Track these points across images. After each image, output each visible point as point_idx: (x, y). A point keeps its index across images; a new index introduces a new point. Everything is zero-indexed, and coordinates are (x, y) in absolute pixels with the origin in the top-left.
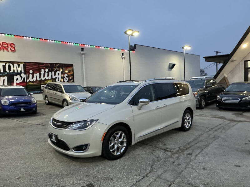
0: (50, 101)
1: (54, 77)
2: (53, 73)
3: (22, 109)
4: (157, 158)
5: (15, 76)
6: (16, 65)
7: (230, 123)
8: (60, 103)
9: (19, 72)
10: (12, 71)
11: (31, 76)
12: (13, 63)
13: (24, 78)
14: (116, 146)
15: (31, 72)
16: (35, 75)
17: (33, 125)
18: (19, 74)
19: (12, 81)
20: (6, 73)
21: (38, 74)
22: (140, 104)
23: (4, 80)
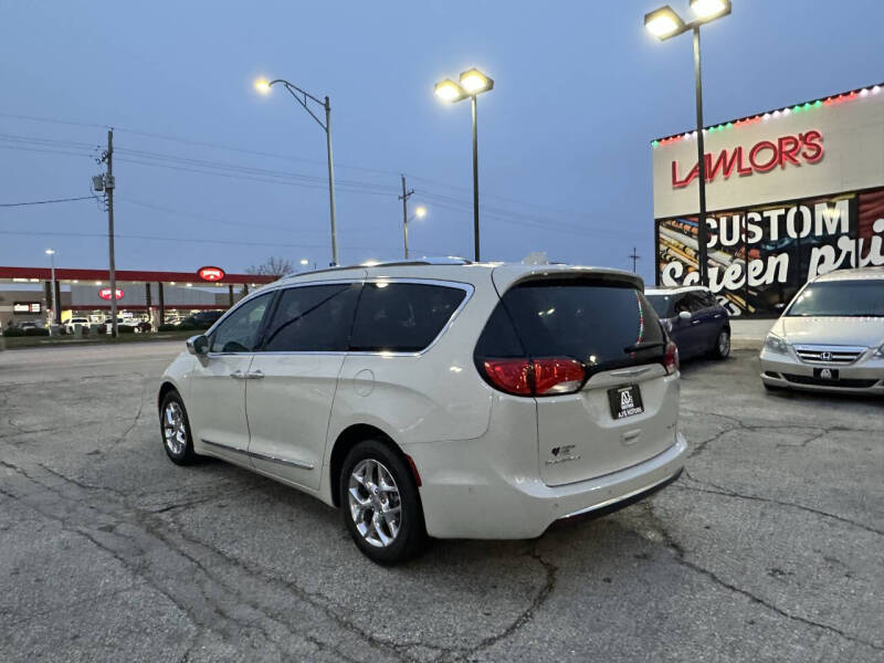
5: (815, 250)
9: (832, 230)
10: (804, 234)
13: (849, 254)
15: (879, 225)
18: (830, 240)
19: (803, 266)
20: (787, 242)
23: (778, 265)
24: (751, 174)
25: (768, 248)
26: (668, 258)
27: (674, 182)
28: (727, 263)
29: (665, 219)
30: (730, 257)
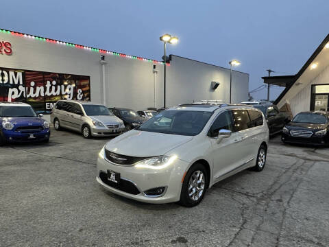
0: (62, 125)
1: (63, 93)
2: (63, 86)
3: (32, 136)
4: (243, 204)
5: (10, 89)
7: (305, 162)
8: (79, 129)
9: (16, 82)
10: (6, 82)
11: (32, 89)
12: (8, 70)
13: (23, 92)
14: (194, 190)
15: (33, 84)
16: (38, 89)
17: (52, 159)
18: (17, 86)
21: (42, 88)
22: (220, 136)
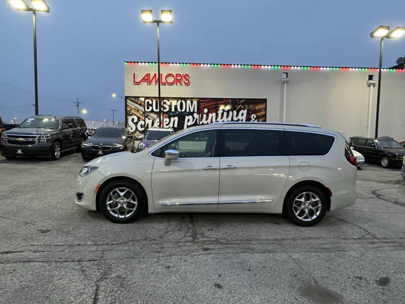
1: (235, 119)
2: (235, 112)
5: (186, 117)
6: (189, 102)
9: (192, 111)
10: (183, 110)
11: (205, 116)
12: (185, 99)
13: (197, 119)
15: (206, 111)
16: (210, 115)
18: (191, 114)
19: (183, 122)
20: (177, 113)
21: (214, 114)
23: (174, 121)
24: (165, 85)
25: (171, 114)
26: (131, 113)
27: (134, 82)
28: (156, 118)
29: (130, 97)
30: (157, 116)
